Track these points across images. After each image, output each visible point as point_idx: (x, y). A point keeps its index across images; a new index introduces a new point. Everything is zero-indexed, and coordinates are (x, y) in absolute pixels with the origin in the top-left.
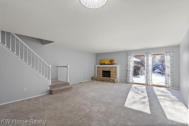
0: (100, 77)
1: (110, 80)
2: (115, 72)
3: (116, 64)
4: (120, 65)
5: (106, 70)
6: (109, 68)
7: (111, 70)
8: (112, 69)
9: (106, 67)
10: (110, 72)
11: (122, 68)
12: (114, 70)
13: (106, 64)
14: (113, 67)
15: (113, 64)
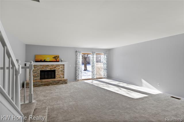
0: (36, 80)
1: (60, 82)
2: (63, 71)
3: (64, 61)
4: (67, 62)
5: (48, 69)
6: (53, 67)
7: (56, 69)
8: (58, 68)
9: (48, 65)
10: (54, 71)
11: (70, 66)
12: (61, 69)
13: (47, 62)
14: (59, 65)
15: (59, 62)
